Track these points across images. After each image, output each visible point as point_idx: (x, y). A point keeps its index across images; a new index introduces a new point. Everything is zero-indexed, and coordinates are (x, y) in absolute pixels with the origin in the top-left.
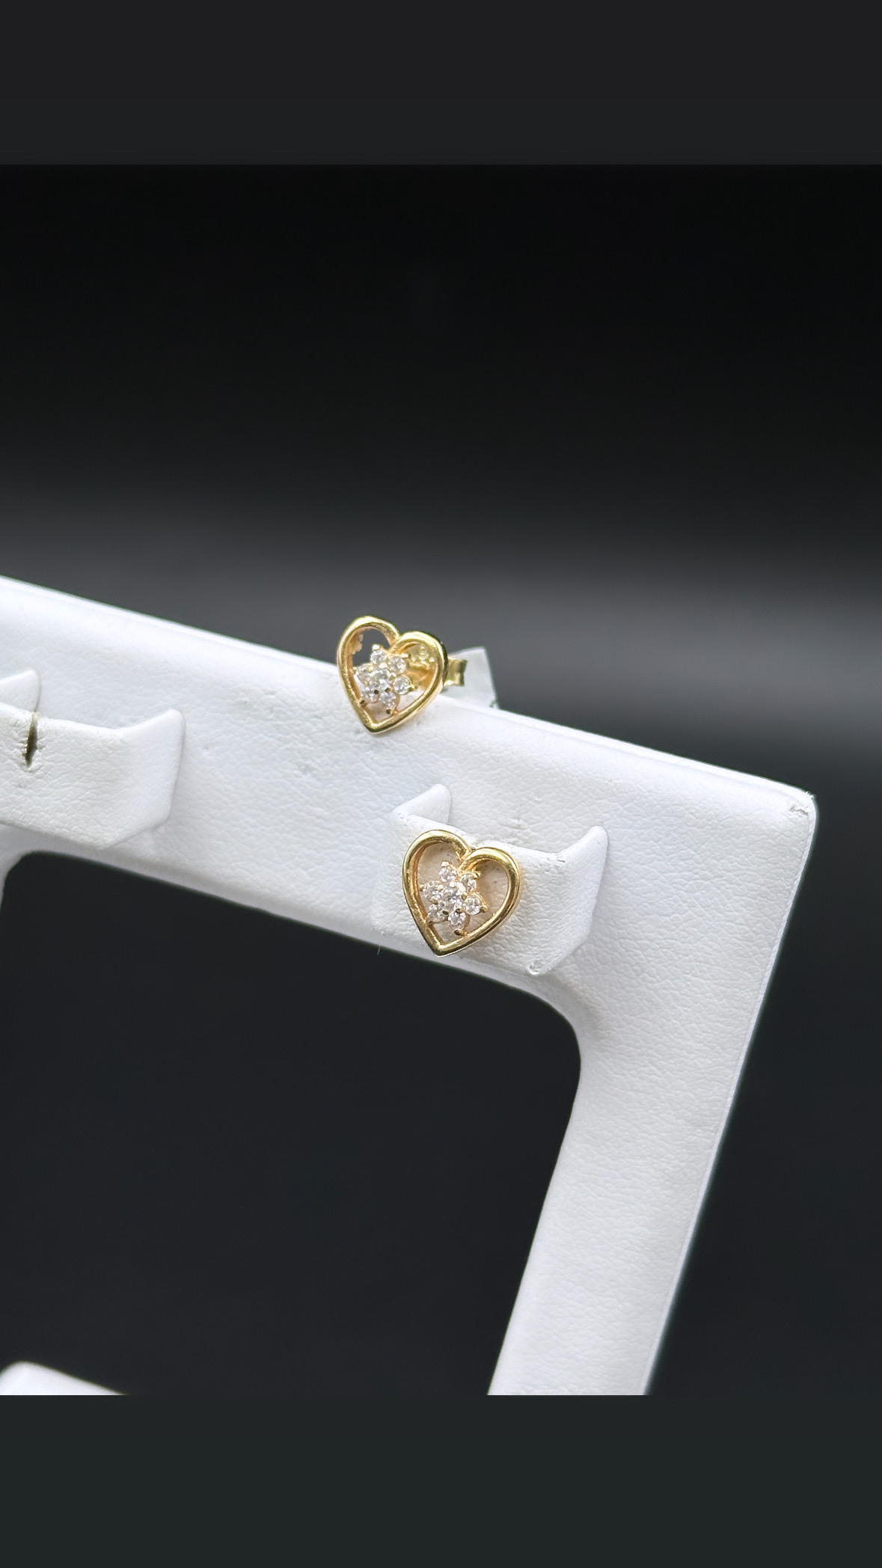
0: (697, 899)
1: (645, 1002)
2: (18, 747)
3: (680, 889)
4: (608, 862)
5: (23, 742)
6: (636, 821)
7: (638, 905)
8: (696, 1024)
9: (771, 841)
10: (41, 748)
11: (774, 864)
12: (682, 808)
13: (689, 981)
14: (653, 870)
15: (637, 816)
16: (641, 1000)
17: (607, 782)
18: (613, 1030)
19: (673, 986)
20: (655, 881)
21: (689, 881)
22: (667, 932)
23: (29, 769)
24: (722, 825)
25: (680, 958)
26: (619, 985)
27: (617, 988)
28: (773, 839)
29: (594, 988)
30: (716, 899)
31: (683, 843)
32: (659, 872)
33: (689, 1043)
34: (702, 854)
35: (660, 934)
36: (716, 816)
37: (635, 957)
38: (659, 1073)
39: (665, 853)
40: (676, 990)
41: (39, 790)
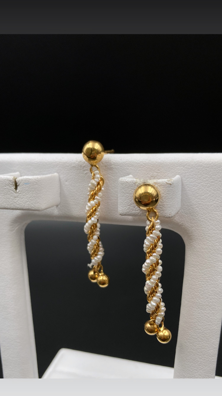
0: (211, 189)
2: (13, 187)
3: (206, 187)
4: (182, 184)
5: (13, 185)
7: (194, 195)
8: (218, 225)
10: (19, 185)
12: (201, 163)
13: (213, 213)
14: (196, 183)
15: (188, 169)
16: (200, 222)
18: (194, 233)
19: (209, 216)
20: (198, 187)
21: (208, 184)
22: (204, 201)
23: (17, 192)
24: (214, 165)
25: (209, 207)
26: (193, 219)
29: (185, 222)
30: (217, 187)
31: (203, 173)
32: (198, 184)
33: (217, 232)
34: (210, 175)
35: (202, 202)
36: (212, 163)
37: (196, 210)
38: (210, 242)
39: (199, 178)
40: (210, 217)
41: (20, 198)
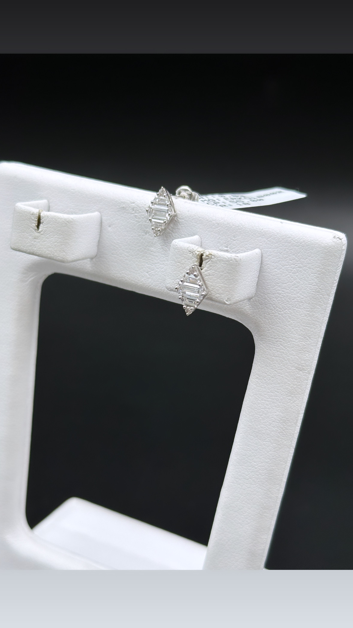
0: (297, 276)
1: (278, 320)
2: (34, 223)
3: (290, 273)
4: (261, 263)
5: (35, 221)
6: (273, 245)
7: (274, 280)
8: (298, 328)
9: (325, 250)
10: (43, 223)
11: (328, 260)
12: (290, 239)
13: (295, 310)
14: (280, 265)
15: (273, 243)
16: (276, 319)
17: (261, 230)
18: (266, 332)
19: (289, 312)
20: (281, 270)
21: (294, 269)
22: (285, 290)
23: (38, 232)
24: (306, 245)
25: (291, 301)
26: (267, 313)
27: (267, 315)
28: (326, 250)
29: (258, 315)
30: (305, 276)
32: (282, 265)
33: (296, 336)
34: (298, 258)
35: (283, 292)
36: (304, 241)
37: (273, 301)
38: (284, 348)
39: (284, 258)
40: (291, 314)
41: (42, 240)
